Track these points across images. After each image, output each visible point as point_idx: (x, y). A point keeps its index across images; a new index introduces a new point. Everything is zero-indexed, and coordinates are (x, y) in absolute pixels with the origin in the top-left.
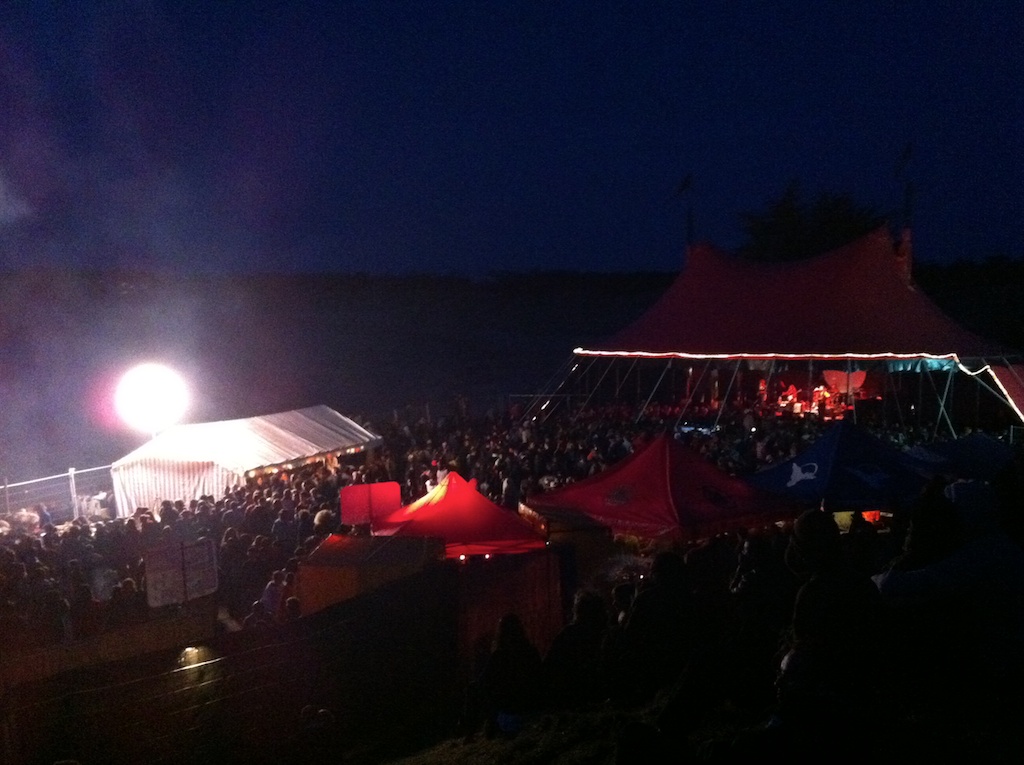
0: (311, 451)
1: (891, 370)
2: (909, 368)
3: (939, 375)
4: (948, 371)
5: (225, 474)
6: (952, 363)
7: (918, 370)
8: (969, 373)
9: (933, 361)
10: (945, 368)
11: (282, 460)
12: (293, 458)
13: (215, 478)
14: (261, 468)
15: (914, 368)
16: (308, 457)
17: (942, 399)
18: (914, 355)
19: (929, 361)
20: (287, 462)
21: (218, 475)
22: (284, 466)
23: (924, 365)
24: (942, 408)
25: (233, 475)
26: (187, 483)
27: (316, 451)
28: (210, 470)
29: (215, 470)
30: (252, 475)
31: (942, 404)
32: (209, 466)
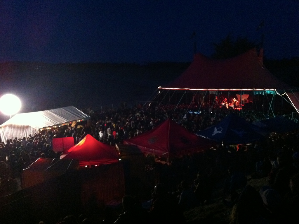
0: (64, 121)
1: (255, 94)
2: (260, 94)
3: (270, 95)
4: (273, 94)
5: (33, 129)
6: (274, 92)
7: (263, 94)
8: (280, 95)
9: (268, 91)
10: (272, 94)
11: (53, 125)
12: (57, 124)
13: (30, 130)
14: (45, 127)
15: (262, 93)
16: (62, 124)
17: (270, 104)
18: (262, 89)
19: (267, 91)
20: (55, 125)
21: (31, 130)
22: (54, 127)
23: (265, 92)
24: (270, 106)
25: (35, 130)
26: (22, 132)
27: (66, 121)
28: (28, 128)
29: (30, 128)
30: (41, 130)
31: (270, 105)
32: (28, 127)
